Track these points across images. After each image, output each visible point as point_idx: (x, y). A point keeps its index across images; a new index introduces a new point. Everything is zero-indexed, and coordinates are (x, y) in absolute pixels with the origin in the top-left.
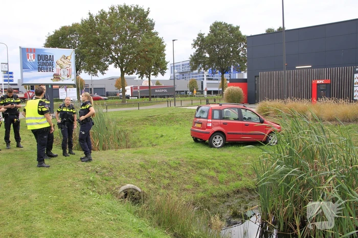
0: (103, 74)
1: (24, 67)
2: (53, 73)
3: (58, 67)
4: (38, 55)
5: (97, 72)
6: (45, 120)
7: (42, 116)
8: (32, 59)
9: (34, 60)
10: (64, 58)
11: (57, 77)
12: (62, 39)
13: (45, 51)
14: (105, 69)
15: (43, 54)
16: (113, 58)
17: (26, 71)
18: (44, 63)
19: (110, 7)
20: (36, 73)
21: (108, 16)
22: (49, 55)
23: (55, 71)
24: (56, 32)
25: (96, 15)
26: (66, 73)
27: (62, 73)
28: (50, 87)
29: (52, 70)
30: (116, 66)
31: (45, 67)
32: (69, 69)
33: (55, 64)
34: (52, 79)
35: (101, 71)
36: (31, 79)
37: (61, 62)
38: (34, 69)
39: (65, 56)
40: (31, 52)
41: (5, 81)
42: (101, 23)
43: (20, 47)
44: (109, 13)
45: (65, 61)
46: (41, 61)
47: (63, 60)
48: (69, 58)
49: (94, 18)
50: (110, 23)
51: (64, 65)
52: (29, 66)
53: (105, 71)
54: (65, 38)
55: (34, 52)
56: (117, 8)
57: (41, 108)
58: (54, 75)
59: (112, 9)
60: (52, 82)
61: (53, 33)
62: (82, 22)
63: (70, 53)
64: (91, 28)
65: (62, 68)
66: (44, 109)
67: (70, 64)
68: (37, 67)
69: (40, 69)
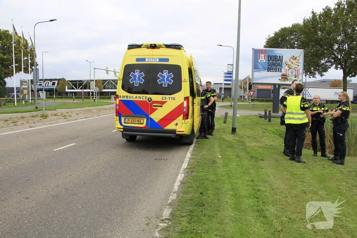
0: (322, 75)
1: (256, 67)
2: (281, 74)
3: (287, 67)
4: (269, 56)
5: (315, 74)
6: (305, 115)
7: (304, 112)
8: (263, 59)
9: (264, 61)
10: (293, 59)
11: (284, 77)
12: (282, 40)
13: (276, 52)
14: (325, 71)
15: (273, 55)
16: (336, 58)
17: (256, 71)
18: (274, 64)
19: (336, 3)
20: (265, 73)
21: (333, 12)
22: (278, 55)
23: (283, 71)
24: (276, 34)
25: (319, 13)
26: (294, 74)
27: (290, 74)
28: (277, 87)
29: (281, 70)
30: (336, 68)
31: (274, 67)
32: (297, 69)
33: (284, 65)
34: (279, 80)
35: (320, 73)
36: (260, 79)
37: (289, 63)
38: (264, 69)
39: (293, 57)
40: (262, 53)
41: (225, 80)
42: (325, 22)
43: (253, 49)
44: (334, 9)
45: (294, 62)
46: (271, 61)
47: (292, 60)
48: (298, 58)
49: (318, 17)
50: (335, 20)
51: (293, 65)
52: (260, 66)
53: (324, 73)
54: (285, 39)
55: (265, 53)
56: (345, 3)
57: (304, 105)
58: (282, 75)
59: (339, 4)
60: (279, 82)
61: (274, 35)
62: (304, 22)
63: (299, 53)
64: (313, 28)
65: (290, 68)
66: (306, 106)
67: (298, 64)
68: (267, 67)
69: (269, 70)
